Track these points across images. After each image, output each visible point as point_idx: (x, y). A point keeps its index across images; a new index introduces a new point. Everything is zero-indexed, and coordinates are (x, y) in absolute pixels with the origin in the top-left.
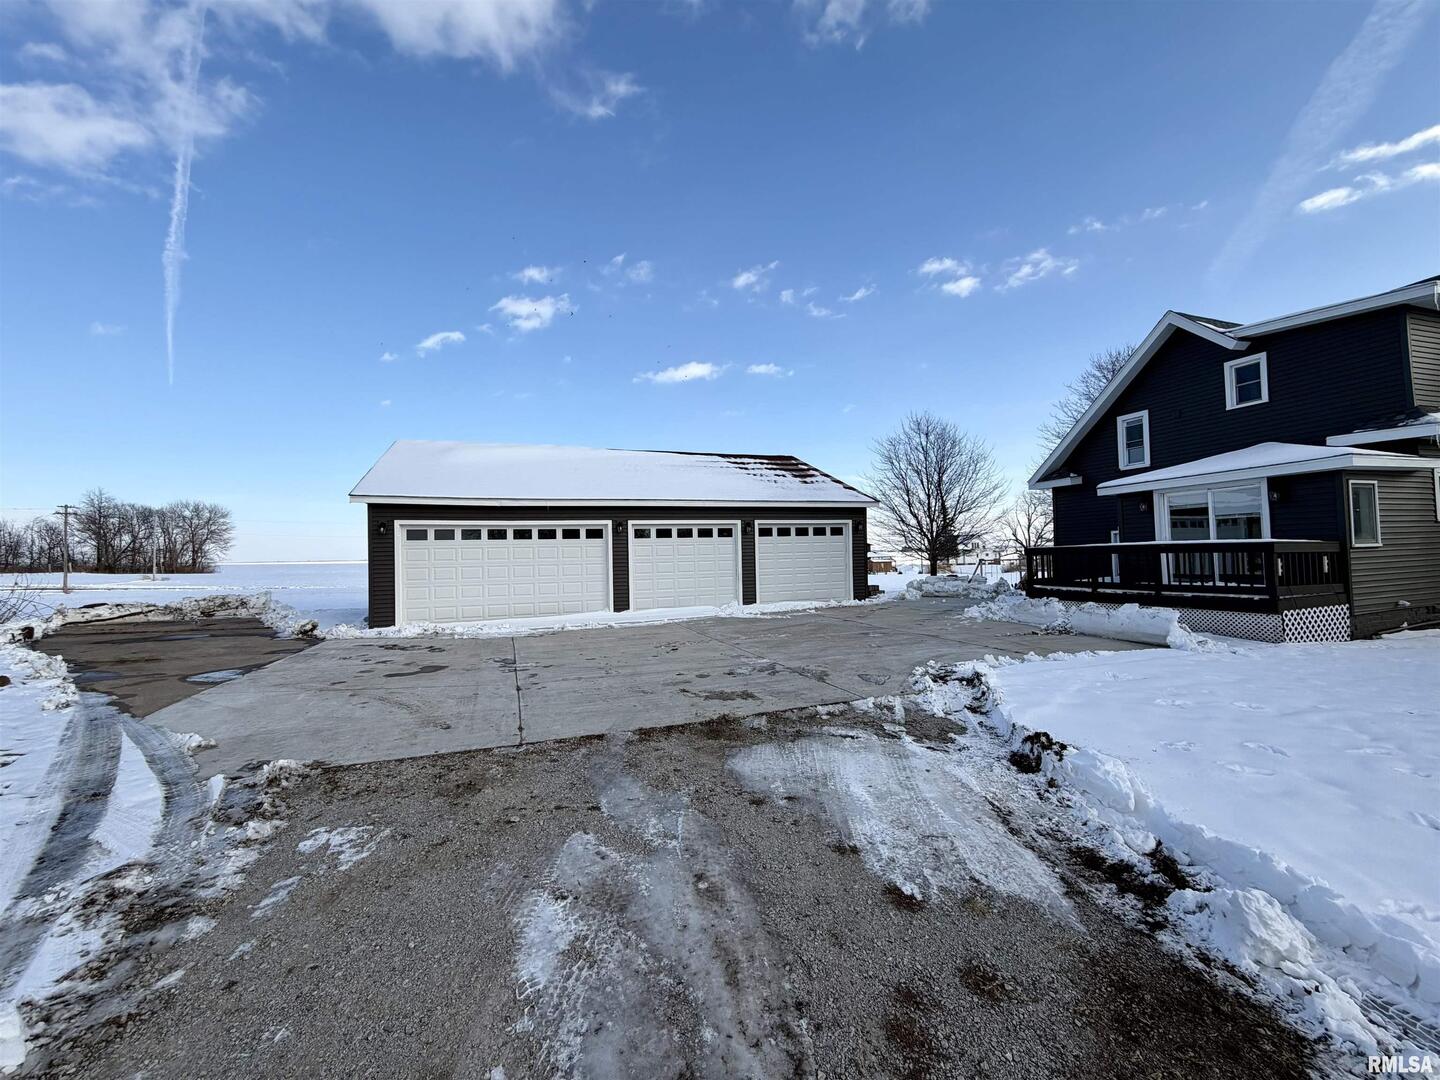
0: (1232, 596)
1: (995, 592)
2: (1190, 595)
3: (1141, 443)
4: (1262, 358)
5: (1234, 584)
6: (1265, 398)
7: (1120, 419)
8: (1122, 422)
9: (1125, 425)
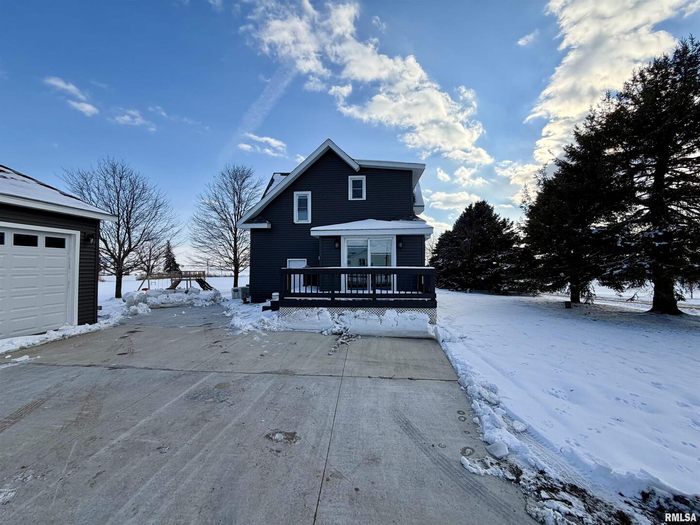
0: (414, 299)
1: (213, 300)
2: (393, 299)
3: (306, 209)
4: (363, 178)
5: (410, 293)
6: (364, 198)
7: (295, 193)
8: (297, 195)
9: (298, 198)
